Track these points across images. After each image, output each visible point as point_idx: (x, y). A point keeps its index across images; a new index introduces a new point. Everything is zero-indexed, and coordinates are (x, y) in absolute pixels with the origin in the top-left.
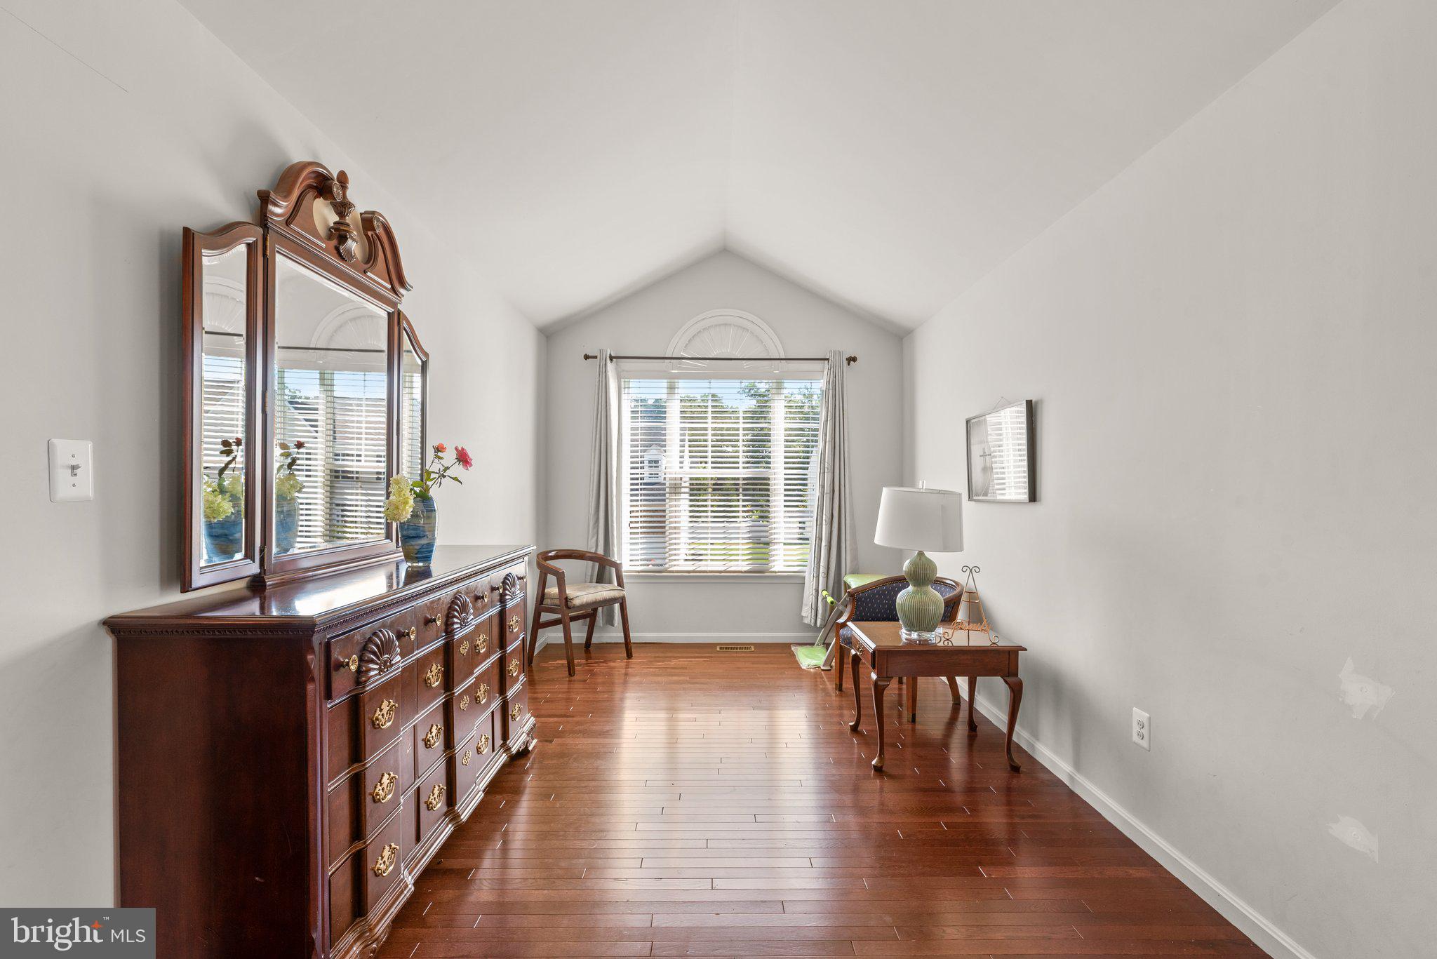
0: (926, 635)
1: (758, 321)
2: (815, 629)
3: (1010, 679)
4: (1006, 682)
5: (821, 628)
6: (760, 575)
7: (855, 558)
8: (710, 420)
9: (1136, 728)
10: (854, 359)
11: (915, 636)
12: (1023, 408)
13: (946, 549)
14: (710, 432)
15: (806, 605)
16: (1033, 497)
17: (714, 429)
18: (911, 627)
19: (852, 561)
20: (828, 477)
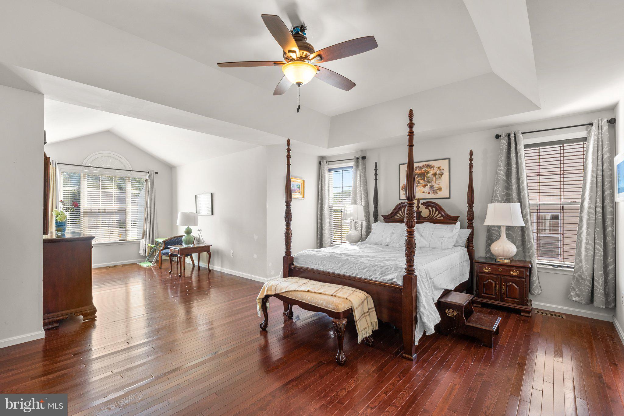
0: (189, 245)
1: (122, 157)
2: (145, 257)
3: (209, 252)
4: (208, 253)
5: (147, 256)
6: (123, 241)
7: (158, 234)
8: (100, 189)
9: (231, 254)
10: (157, 173)
11: (187, 246)
12: (210, 195)
13: (195, 225)
14: (100, 193)
15: (141, 250)
16: (212, 214)
17: (102, 192)
18: (186, 244)
19: (157, 235)
20: (149, 209)
